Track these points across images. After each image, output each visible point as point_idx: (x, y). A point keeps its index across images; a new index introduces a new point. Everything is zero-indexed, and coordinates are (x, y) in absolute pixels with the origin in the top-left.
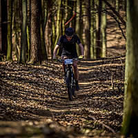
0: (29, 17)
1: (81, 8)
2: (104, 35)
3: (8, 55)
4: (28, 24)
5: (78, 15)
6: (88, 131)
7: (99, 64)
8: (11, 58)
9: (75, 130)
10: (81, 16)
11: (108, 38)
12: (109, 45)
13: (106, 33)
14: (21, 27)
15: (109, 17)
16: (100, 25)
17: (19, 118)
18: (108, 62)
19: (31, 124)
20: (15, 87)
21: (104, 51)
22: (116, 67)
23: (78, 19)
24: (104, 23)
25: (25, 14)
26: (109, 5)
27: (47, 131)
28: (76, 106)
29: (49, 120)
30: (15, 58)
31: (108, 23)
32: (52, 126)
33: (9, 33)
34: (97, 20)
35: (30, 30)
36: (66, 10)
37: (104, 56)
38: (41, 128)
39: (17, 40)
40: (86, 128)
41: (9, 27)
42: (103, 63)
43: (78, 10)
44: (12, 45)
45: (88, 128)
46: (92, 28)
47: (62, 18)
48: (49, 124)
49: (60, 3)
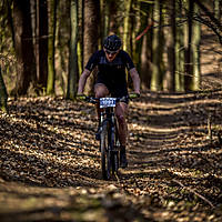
0: (80, 29)
1: (161, 14)
2: (196, 55)
3: (49, 86)
4: (80, 39)
5: (156, 25)
6: (171, 203)
7: (188, 99)
8: (53, 91)
9: (152, 202)
10: (161, 26)
11: (203, 60)
12: (205, 70)
13: (199, 53)
14: (69, 44)
15: (204, 28)
16: (190, 40)
17: (65, 183)
18: (203, 98)
19: (84, 192)
20: (60, 136)
21: (196, 79)
22: (216, 105)
23: (156, 30)
24: (196, 37)
25: (74, 24)
27: (109, 203)
28: (153, 164)
29: (112, 187)
30: (59, 92)
31: (203, 37)
32: (116, 195)
33: (50, 53)
34: (186, 32)
35: (82, 47)
36: (138, 18)
38: (100, 199)
39: (63, 63)
40: (168, 199)
41: (50, 43)
42: (195, 99)
43: (156, 18)
44: (54, 71)
45: (172, 199)
46: (178, 45)
47: (132, 29)
48: (112, 193)
49: (128, 7)
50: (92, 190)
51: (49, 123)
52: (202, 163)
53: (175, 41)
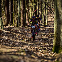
0: (20, 11)
1: (39, 8)
2: (46, 17)
3: (13, 24)
4: (20, 13)
5: (37, 10)
6: (41, 51)
7: (45, 27)
8: (14, 25)
9: (36, 50)
10: (39, 10)
11: (48, 18)
12: (48, 20)
13: (47, 16)
14: (18, 14)
16: (45, 14)
18: (48, 27)
19: (21, 48)
21: (46, 23)
22: (51, 28)
23: (37, 11)
24: (47, 13)
25: (19, 10)
26: (48, 7)
27: (26, 50)
28: (37, 42)
30: (15, 25)
33: (13, 16)
34: (44, 12)
35: (21, 15)
36: (33, 8)
37: (46, 24)
38: (24, 49)
39: (16, 18)
40: (40, 49)
41: (13, 14)
42: (46, 27)
44: (14, 20)
45: (41, 49)
46: (42, 15)
47: (32, 11)
48: (27, 48)
49: (31, 6)
50: (23, 48)
51: (13, 32)
52: (48, 42)
53: (42, 14)
